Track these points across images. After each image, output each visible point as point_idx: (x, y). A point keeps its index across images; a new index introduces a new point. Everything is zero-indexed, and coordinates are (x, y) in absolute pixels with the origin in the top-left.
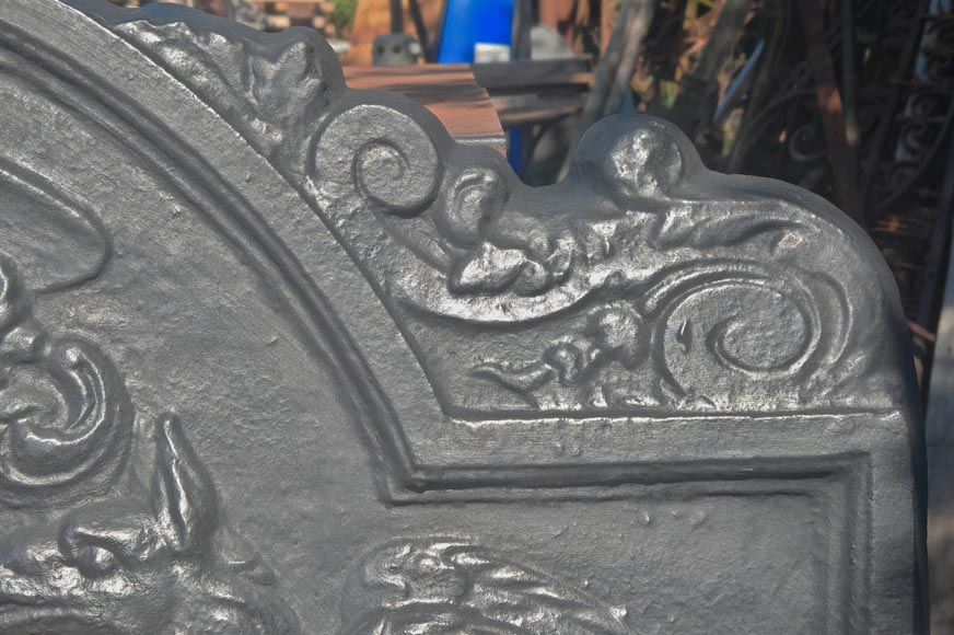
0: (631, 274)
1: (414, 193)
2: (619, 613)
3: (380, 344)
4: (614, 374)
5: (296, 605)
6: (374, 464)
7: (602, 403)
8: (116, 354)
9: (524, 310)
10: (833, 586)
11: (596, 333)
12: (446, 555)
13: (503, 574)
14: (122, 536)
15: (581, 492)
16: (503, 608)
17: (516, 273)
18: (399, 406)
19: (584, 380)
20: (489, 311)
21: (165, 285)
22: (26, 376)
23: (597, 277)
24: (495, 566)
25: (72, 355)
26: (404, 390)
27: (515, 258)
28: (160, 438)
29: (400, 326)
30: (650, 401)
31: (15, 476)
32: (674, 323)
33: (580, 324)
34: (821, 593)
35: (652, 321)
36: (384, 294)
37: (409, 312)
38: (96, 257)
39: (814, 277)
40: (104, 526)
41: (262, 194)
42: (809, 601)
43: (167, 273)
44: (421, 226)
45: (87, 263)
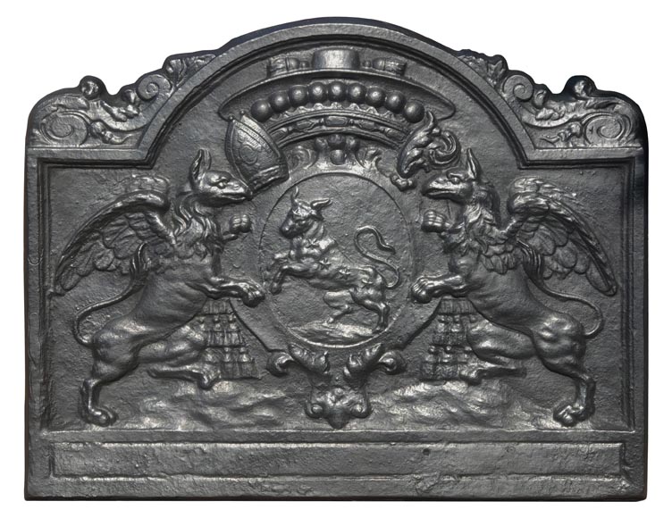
0: (578, 115)
1: (528, 97)
2: (574, 195)
3: (520, 132)
4: (574, 139)
5: (498, 192)
6: (517, 160)
7: (571, 146)
8: (457, 134)
9: (554, 124)
10: (625, 188)
11: (570, 129)
12: (534, 181)
13: (547, 186)
14: (461, 175)
15: (566, 167)
16: (547, 193)
17: (551, 115)
18: (524, 146)
19: (567, 140)
20: (546, 124)
21: (468, 118)
22: (437, 139)
23: (570, 116)
24: (545, 184)
25: (447, 134)
26: (525, 142)
27: (551, 112)
28: (468, 154)
29: (524, 128)
30: (583, 145)
31: (436, 162)
32: (589, 127)
33: (567, 127)
34: (623, 190)
35: (584, 126)
36: (520, 120)
37: (526, 125)
38: (452, 112)
39: (624, 116)
40: (457, 173)
41: (491, 96)
42: (620, 192)
43: (468, 115)
44: (529, 104)
45: (450, 113)
